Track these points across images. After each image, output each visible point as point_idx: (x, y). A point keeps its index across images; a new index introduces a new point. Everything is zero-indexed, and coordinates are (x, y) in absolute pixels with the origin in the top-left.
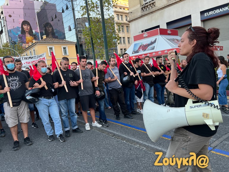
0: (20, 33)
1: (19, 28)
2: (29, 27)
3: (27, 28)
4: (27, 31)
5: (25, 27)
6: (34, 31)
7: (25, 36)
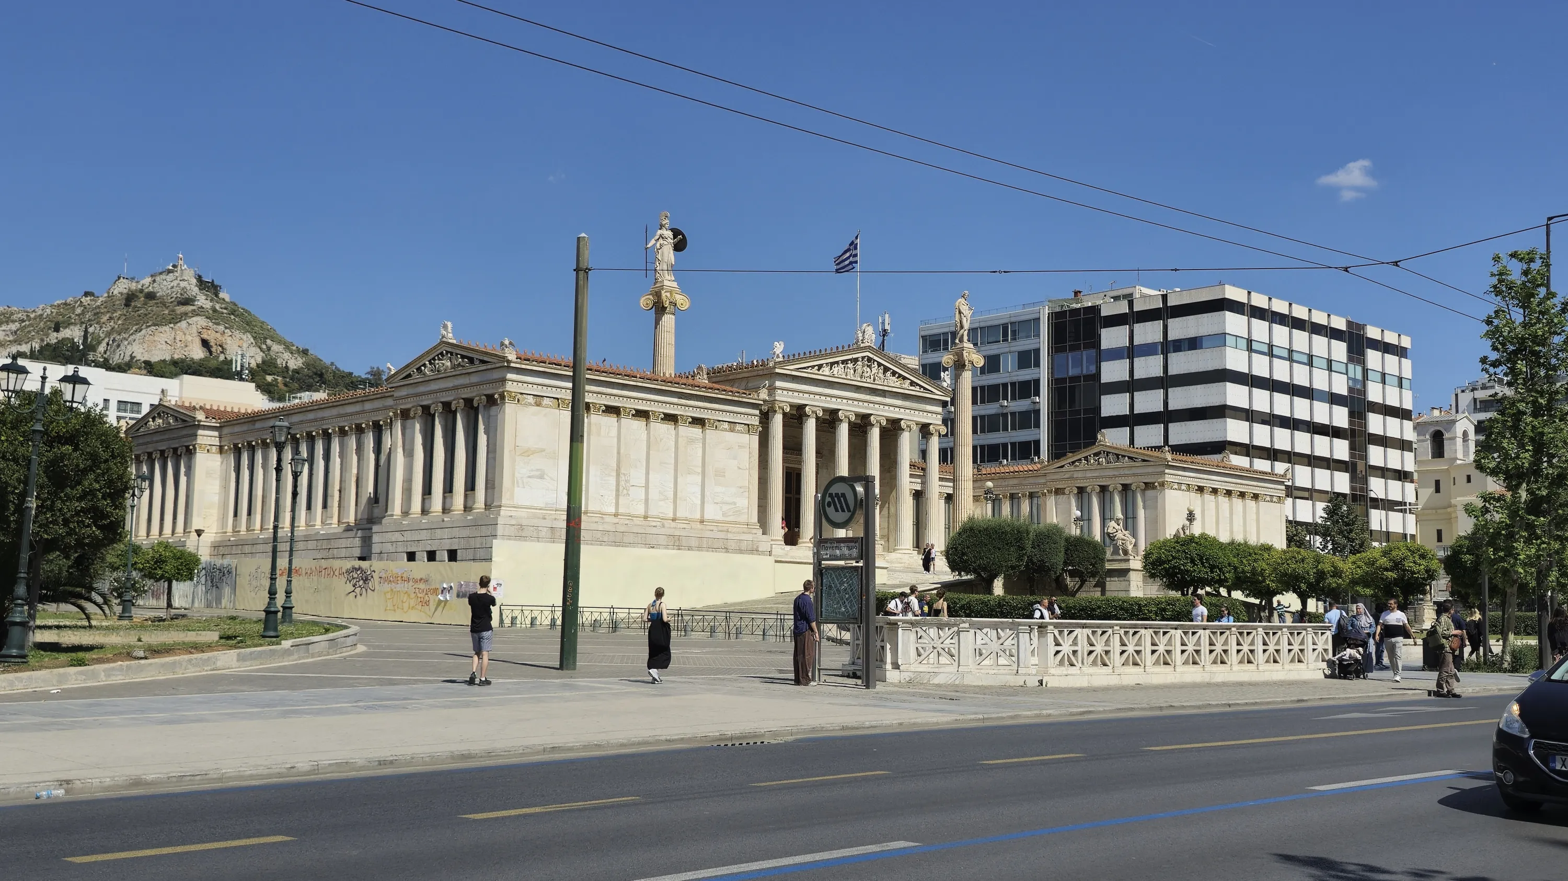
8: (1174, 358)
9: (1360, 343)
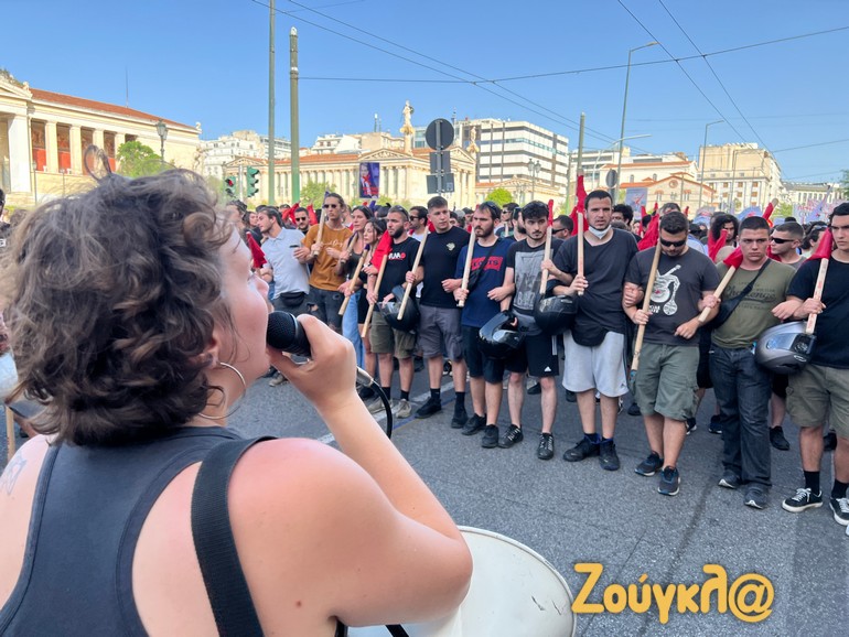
8: (506, 145)
9: (555, 141)
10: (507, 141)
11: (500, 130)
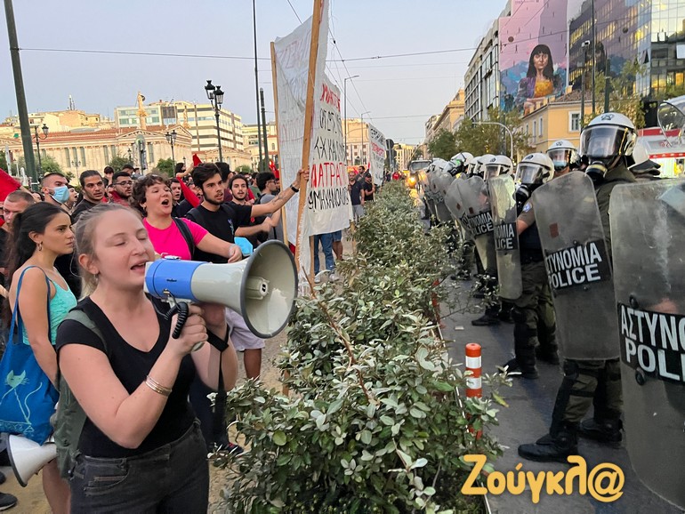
0: (524, 75)
1: (525, 63)
2: (546, 60)
3: (542, 61)
4: (540, 70)
5: (537, 60)
6: (555, 67)
7: (535, 80)
8: (199, 122)
9: (233, 119)
10: (200, 119)
11: (192, 110)
